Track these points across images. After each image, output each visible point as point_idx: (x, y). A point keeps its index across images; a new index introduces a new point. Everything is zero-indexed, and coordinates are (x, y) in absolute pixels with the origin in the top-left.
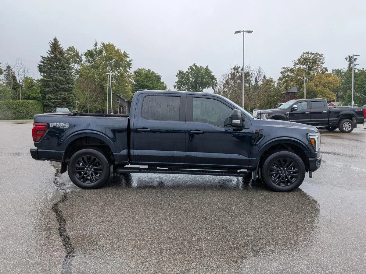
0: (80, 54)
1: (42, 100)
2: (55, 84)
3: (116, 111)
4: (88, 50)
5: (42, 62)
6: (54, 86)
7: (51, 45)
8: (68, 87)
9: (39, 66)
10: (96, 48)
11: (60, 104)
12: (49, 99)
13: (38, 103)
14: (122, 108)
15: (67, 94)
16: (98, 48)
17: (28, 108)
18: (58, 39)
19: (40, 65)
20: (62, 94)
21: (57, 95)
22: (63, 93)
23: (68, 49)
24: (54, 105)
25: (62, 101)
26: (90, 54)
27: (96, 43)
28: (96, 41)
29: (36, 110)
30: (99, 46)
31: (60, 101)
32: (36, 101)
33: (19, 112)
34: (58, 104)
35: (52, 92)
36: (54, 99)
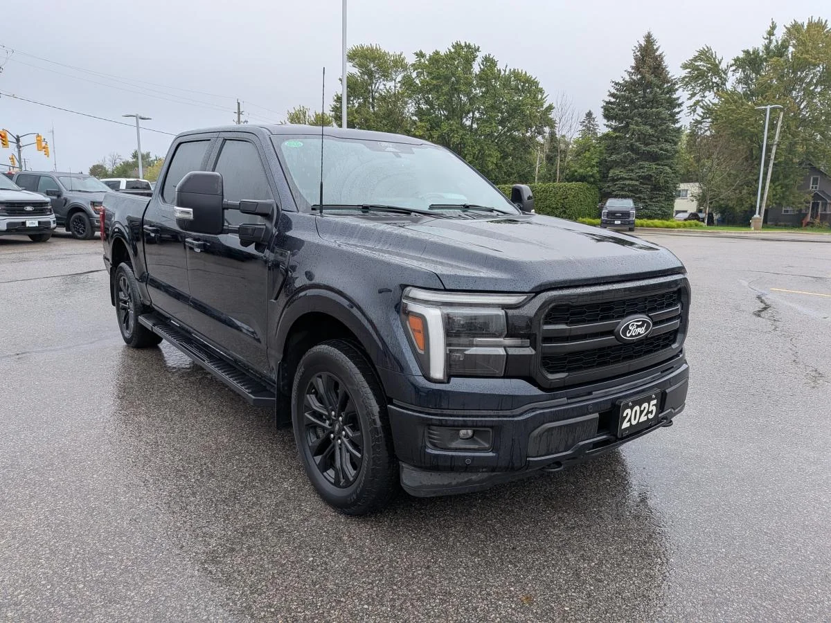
0: (723, 66)
1: (600, 181)
2: (632, 145)
3: (804, 212)
4: (744, 51)
5: (612, 95)
6: (627, 149)
7: (638, 52)
8: (661, 149)
9: (605, 104)
10: (770, 42)
11: (637, 190)
12: (613, 180)
13: (587, 189)
14: (822, 203)
15: (654, 166)
16: (774, 41)
17: (566, 198)
18: (654, 36)
19: (607, 103)
20: (642, 168)
21: (632, 170)
22: (646, 164)
23: (697, 57)
24: (621, 193)
25: (641, 183)
26: (750, 62)
27: (773, 27)
28: (773, 22)
29: (581, 205)
30: (780, 34)
31: (637, 183)
32: (585, 183)
33: (550, 207)
34: (631, 191)
35: (621, 164)
36: (626, 179)
